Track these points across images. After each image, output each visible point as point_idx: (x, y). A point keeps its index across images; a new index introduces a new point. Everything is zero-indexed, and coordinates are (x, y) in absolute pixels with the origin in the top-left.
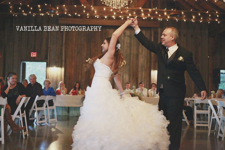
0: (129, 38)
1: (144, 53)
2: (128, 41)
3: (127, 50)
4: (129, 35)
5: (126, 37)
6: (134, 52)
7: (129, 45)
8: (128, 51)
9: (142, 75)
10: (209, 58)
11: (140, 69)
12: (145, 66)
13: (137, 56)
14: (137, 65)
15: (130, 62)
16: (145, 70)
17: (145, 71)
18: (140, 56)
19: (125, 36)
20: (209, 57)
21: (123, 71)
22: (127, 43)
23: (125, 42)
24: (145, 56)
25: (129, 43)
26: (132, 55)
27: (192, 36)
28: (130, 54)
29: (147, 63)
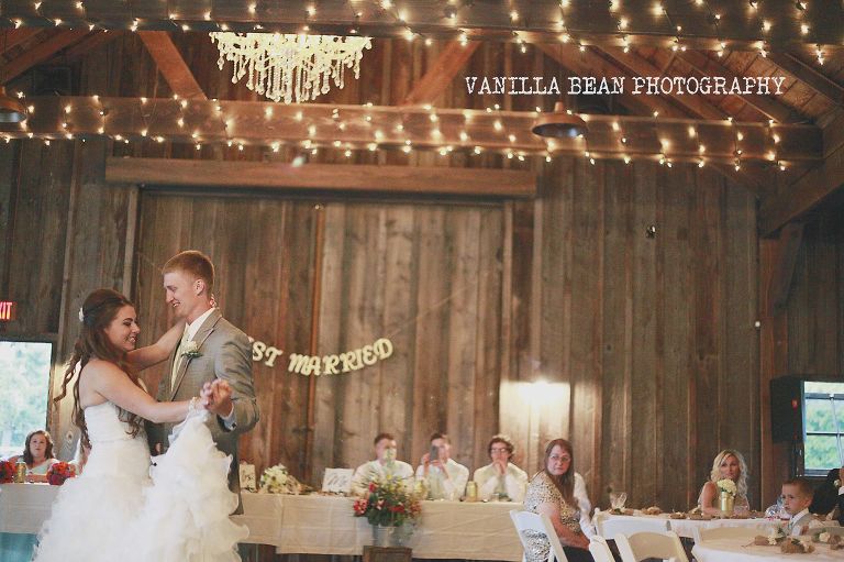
0: (408, 244)
1: (472, 308)
2: (407, 257)
3: (398, 293)
4: (410, 229)
5: (398, 240)
6: (431, 301)
7: (407, 274)
8: (406, 296)
9: (461, 403)
10: (758, 330)
11: (454, 378)
12: (476, 363)
13: (444, 319)
14: (443, 360)
15: (411, 345)
16: (477, 379)
17: (476, 384)
18: (457, 320)
19: (395, 234)
20: (758, 324)
21: (381, 384)
22: (399, 263)
23: (394, 259)
24: (478, 318)
25: (411, 264)
26: (420, 316)
27: (683, 234)
28: (415, 310)
29: (487, 349)
